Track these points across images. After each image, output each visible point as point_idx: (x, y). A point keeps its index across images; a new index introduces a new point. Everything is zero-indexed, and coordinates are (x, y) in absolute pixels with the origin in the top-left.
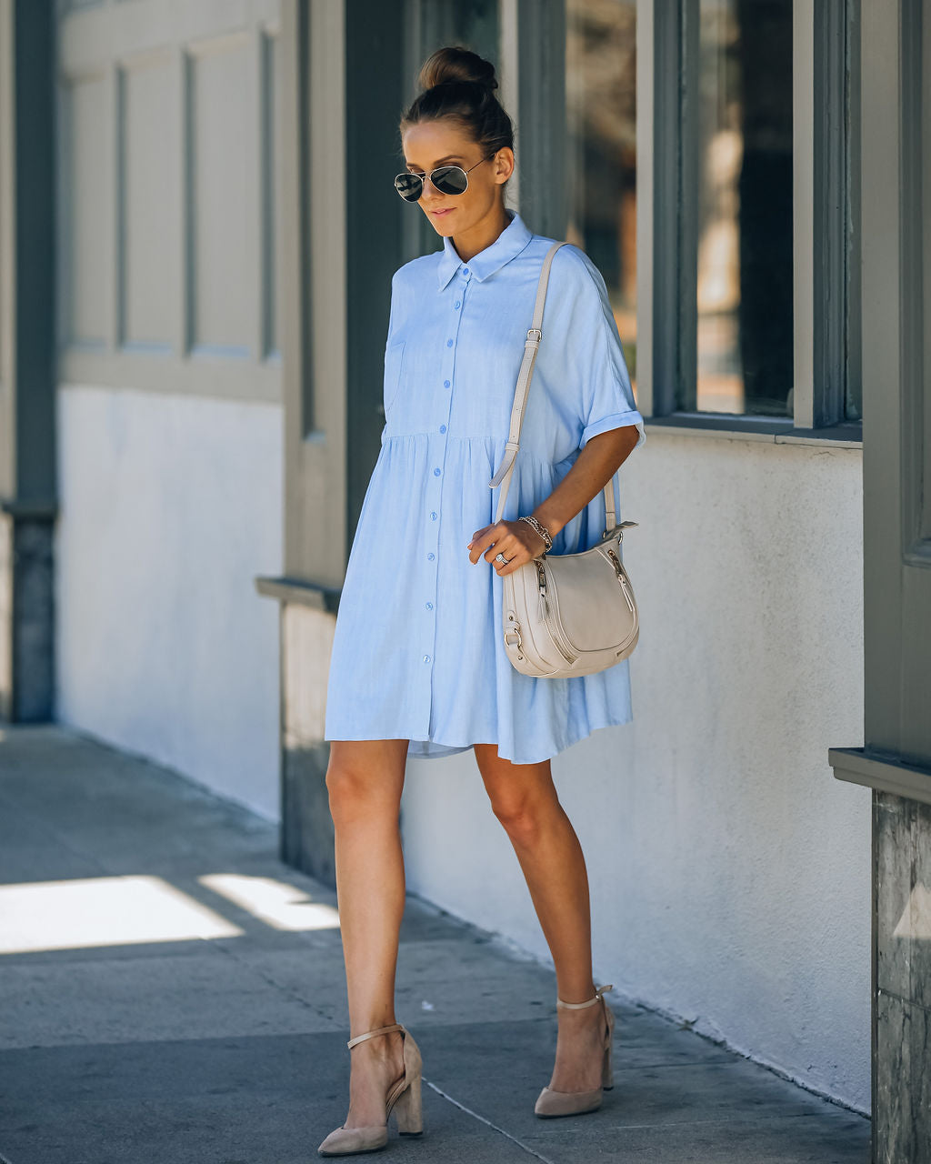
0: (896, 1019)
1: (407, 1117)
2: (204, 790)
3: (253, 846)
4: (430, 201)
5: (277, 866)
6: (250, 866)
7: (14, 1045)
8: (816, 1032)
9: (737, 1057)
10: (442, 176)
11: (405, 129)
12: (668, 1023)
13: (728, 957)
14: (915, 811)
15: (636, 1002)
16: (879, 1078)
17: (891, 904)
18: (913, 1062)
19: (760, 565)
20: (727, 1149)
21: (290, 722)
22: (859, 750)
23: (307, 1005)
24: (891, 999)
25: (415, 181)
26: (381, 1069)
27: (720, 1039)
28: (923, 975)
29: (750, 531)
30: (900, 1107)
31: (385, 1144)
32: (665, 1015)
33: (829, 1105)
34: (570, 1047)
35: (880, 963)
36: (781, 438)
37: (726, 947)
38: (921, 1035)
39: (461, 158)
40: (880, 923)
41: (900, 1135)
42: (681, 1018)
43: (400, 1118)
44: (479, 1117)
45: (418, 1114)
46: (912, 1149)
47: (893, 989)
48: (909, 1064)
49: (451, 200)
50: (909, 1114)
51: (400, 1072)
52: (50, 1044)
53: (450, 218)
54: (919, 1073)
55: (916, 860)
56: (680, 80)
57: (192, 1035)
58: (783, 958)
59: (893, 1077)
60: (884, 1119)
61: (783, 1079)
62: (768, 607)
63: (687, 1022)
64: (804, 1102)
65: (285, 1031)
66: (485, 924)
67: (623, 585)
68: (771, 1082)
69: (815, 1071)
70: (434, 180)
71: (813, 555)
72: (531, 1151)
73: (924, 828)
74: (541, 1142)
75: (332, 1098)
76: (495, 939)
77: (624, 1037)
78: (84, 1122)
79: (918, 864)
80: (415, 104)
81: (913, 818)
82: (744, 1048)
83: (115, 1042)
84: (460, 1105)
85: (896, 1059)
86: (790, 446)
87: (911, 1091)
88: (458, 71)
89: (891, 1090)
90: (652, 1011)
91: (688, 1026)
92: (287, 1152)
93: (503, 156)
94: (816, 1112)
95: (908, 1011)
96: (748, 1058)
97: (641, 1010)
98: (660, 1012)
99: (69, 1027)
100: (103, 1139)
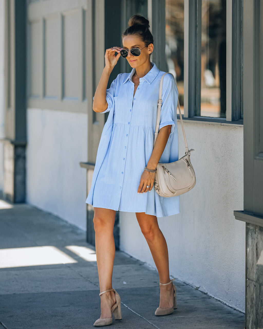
0: (252, 287)
1: (117, 315)
2: (66, 222)
3: (79, 238)
4: (129, 58)
5: (85, 243)
6: (78, 243)
7: (9, 293)
8: (232, 290)
9: (210, 297)
10: (134, 51)
11: (123, 37)
12: (192, 288)
13: (208, 269)
14: (257, 228)
15: (183, 282)
16: (247, 303)
18: (256, 299)
19: (217, 159)
20: (206, 323)
22: (242, 211)
23: (91, 282)
24: (251, 281)
26: (109, 301)
27: (206, 292)
28: (259, 274)
29: (214, 150)
30: (253, 311)
31: (112, 323)
32: (191, 286)
33: (235, 311)
35: (248, 271)
36: (222, 124)
37: (207, 266)
38: (259, 291)
39: (139, 46)
40: (248, 260)
41: (253, 319)
42: (195, 286)
43: (115, 315)
44: (137, 314)
45: (120, 314)
46: (256, 323)
47: (251, 278)
48: (255, 299)
49: (136, 58)
50: (255, 313)
51: (115, 301)
52: (18, 293)
53: (135, 63)
54: (258, 302)
55: (257, 242)
56: (196, 23)
57: (58, 290)
58: (223, 270)
59: (251, 303)
60: (249, 314)
61: (223, 304)
62: (219, 171)
63: (197, 287)
64: (228, 310)
65: (84, 289)
66: (142, 260)
68: (219, 304)
69: (231, 301)
70: (131, 52)
71: (231, 156)
72: (151, 323)
73: (260, 233)
74: (154, 321)
75: (96, 308)
76: (145, 264)
77: (179, 292)
78: (27, 314)
79: (258, 243)
81: (257, 230)
82: (212, 295)
84: (132, 310)
85: (252, 298)
86: (225, 126)
87: (256, 307)
88: (139, 22)
89: (251, 306)
90: (188, 284)
91: (197, 289)
92: (83, 323)
93: (150, 46)
94: (231, 313)
95: (255, 284)
96: (213, 298)
97: (184, 284)
98: (190, 285)
99: (24, 288)
100: (32, 319)
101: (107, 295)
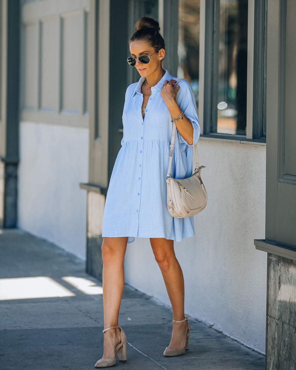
0: (274, 325)
1: (122, 356)
2: (63, 250)
3: (78, 268)
4: (138, 66)
5: (84, 274)
6: (76, 274)
8: (250, 329)
9: (226, 336)
10: (142, 58)
11: (130, 43)
12: (205, 325)
13: (224, 305)
14: (280, 260)
15: (195, 319)
16: (268, 344)
17: (273, 289)
18: (278, 338)
19: (235, 182)
20: (221, 365)
21: (90, 229)
22: (264, 240)
23: (91, 318)
24: (272, 319)
25: (133, 59)
26: (113, 340)
27: (221, 331)
28: (282, 311)
29: (232, 171)
30: (274, 353)
31: (115, 364)
32: (204, 323)
33: (254, 352)
34: (176, 334)
35: (269, 307)
36: (242, 142)
37: (223, 302)
38: (281, 330)
39: (148, 52)
40: (269, 295)
41: (274, 361)
42: (209, 324)
43: (119, 356)
44: (143, 354)
45: (125, 355)
46: (278, 366)
47: (273, 315)
49: (145, 66)
50: (277, 355)
51: (119, 341)
52: (10, 329)
53: (145, 71)
54: (280, 342)
56: (213, 29)
57: (55, 327)
58: (240, 306)
59: (272, 343)
60: (269, 356)
61: (240, 344)
62: (238, 195)
63: (211, 325)
64: (246, 351)
65: (84, 326)
66: (149, 294)
67: (203, 187)
68: (236, 344)
69: (249, 341)
70: (139, 59)
71: (252, 178)
72: (159, 365)
73: (283, 265)
74: (163, 362)
75: (98, 347)
76: (152, 298)
78: (19, 353)
79: (281, 276)
80: (134, 35)
81: (280, 262)
82: (228, 334)
83: (30, 328)
84: (137, 350)
85: (273, 338)
86: (245, 144)
87: (277, 348)
88: (147, 24)
89: (272, 347)
90: (200, 322)
91: (211, 327)
92: (82, 364)
93: (161, 51)
94: (250, 354)
95: (277, 323)
96: (229, 337)
97: (196, 321)
98: (202, 322)
99: (16, 324)
100: (25, 359)
101: (111, 333)
